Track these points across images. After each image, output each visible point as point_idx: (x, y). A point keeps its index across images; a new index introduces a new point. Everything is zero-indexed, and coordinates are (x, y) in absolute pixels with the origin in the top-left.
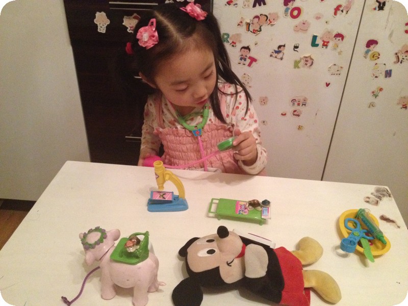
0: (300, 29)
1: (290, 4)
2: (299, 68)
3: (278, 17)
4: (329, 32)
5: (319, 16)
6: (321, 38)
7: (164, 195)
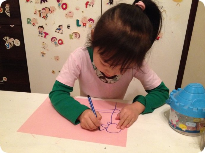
0: (69, 16)
1: (60, 1)
2: (72, 39)
3: (55, 9)
4: (85, 18)
5: (77, 8)
6: (81, 21)
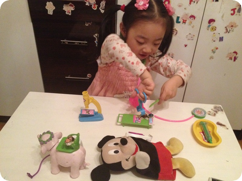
4: (186, 15)
5: (180, 5)
6: (182, 18)
7: (89, 111)
